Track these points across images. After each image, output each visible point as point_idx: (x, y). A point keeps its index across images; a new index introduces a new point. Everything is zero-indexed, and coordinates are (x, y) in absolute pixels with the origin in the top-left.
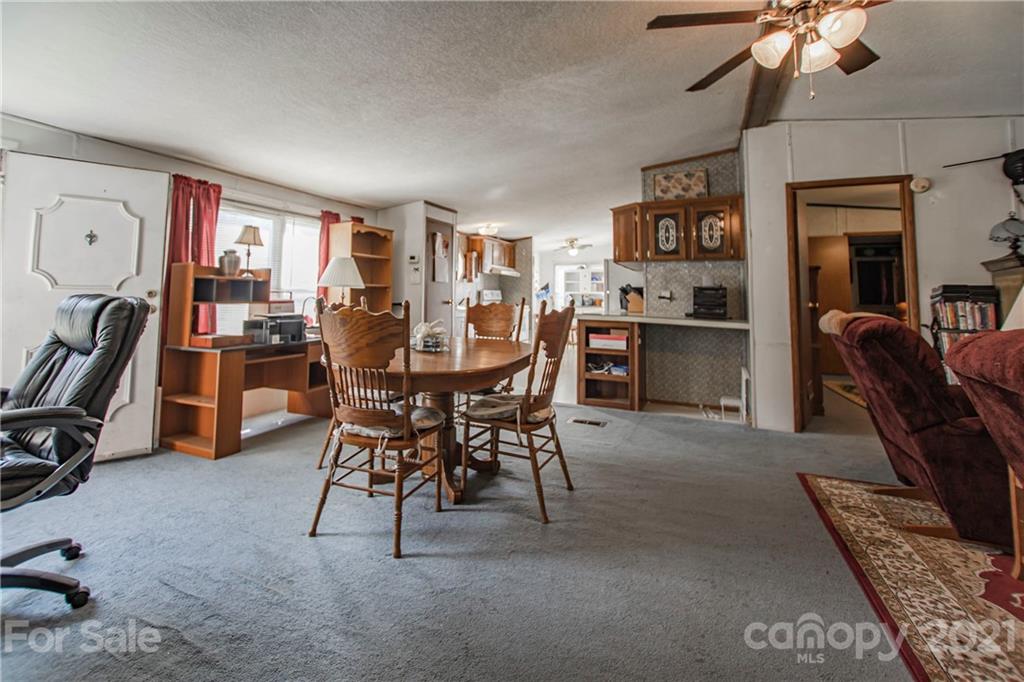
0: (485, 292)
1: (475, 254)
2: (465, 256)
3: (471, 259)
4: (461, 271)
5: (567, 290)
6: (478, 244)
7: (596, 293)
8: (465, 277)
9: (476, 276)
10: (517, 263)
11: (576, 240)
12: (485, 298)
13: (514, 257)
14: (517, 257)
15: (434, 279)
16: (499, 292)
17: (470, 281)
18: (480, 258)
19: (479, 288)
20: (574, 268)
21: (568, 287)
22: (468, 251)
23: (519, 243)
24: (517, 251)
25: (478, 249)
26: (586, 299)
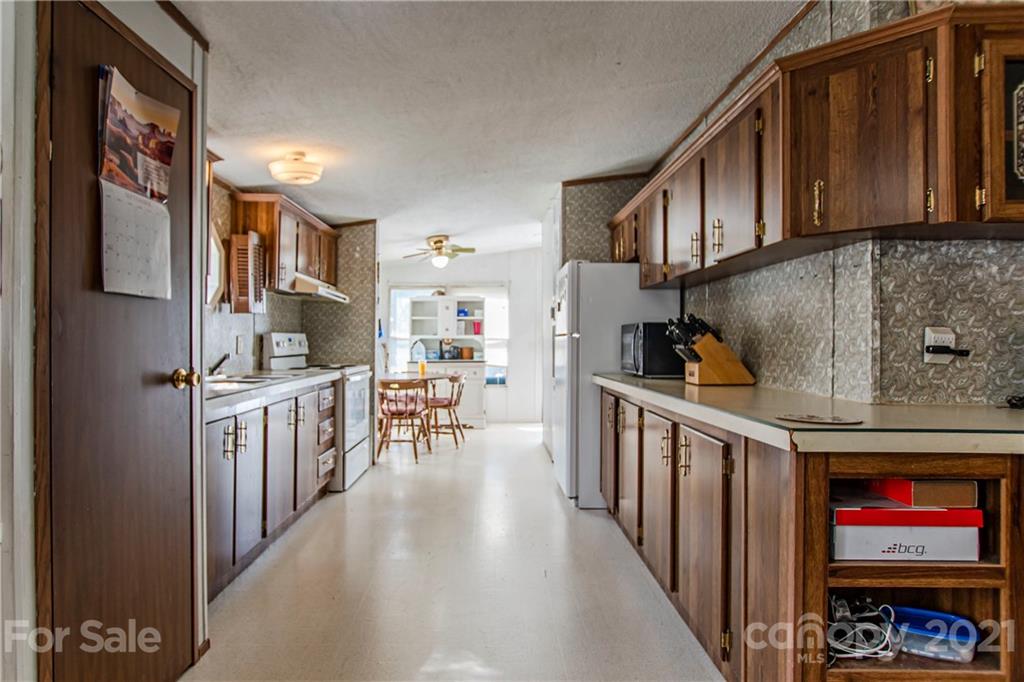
0: (276, 337)
1: (253, 239)
2: (227, 244)
3: (244, 252)
4: (215, 282)
5: (413, 333)
6: (263, 216)
7: (463, 337)
8: (225, 298)
9: (258, 298)
10: (341, 274)
11: (447, 237)
12: (277, 351)
13: (337, 262)
14: (341, 261)
15: (96, 280)
16: (303, 336)
17: (242, 308)
18: (268, 248)
19: (261, 328)
20: (426, 294)
21: (415, 327)
22: (234, 230)
23: (346, 233)
24: (342, 248)
25: (263, 228)
26: (446, 348)
